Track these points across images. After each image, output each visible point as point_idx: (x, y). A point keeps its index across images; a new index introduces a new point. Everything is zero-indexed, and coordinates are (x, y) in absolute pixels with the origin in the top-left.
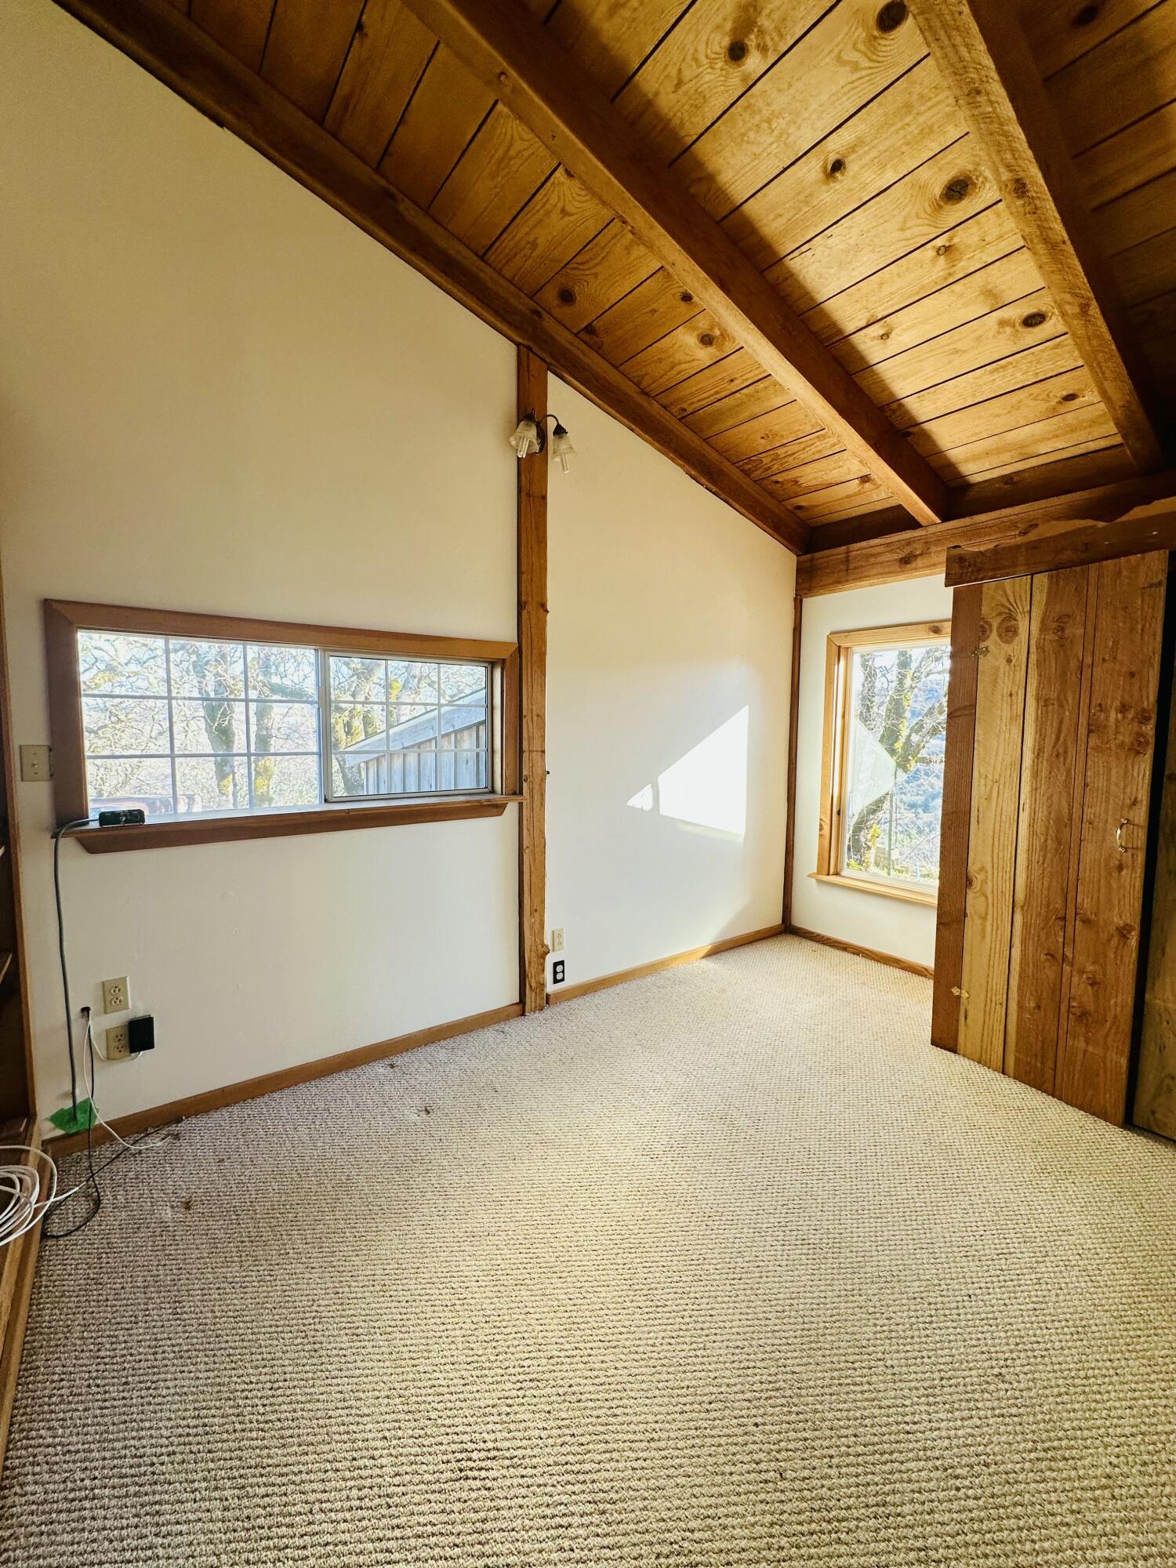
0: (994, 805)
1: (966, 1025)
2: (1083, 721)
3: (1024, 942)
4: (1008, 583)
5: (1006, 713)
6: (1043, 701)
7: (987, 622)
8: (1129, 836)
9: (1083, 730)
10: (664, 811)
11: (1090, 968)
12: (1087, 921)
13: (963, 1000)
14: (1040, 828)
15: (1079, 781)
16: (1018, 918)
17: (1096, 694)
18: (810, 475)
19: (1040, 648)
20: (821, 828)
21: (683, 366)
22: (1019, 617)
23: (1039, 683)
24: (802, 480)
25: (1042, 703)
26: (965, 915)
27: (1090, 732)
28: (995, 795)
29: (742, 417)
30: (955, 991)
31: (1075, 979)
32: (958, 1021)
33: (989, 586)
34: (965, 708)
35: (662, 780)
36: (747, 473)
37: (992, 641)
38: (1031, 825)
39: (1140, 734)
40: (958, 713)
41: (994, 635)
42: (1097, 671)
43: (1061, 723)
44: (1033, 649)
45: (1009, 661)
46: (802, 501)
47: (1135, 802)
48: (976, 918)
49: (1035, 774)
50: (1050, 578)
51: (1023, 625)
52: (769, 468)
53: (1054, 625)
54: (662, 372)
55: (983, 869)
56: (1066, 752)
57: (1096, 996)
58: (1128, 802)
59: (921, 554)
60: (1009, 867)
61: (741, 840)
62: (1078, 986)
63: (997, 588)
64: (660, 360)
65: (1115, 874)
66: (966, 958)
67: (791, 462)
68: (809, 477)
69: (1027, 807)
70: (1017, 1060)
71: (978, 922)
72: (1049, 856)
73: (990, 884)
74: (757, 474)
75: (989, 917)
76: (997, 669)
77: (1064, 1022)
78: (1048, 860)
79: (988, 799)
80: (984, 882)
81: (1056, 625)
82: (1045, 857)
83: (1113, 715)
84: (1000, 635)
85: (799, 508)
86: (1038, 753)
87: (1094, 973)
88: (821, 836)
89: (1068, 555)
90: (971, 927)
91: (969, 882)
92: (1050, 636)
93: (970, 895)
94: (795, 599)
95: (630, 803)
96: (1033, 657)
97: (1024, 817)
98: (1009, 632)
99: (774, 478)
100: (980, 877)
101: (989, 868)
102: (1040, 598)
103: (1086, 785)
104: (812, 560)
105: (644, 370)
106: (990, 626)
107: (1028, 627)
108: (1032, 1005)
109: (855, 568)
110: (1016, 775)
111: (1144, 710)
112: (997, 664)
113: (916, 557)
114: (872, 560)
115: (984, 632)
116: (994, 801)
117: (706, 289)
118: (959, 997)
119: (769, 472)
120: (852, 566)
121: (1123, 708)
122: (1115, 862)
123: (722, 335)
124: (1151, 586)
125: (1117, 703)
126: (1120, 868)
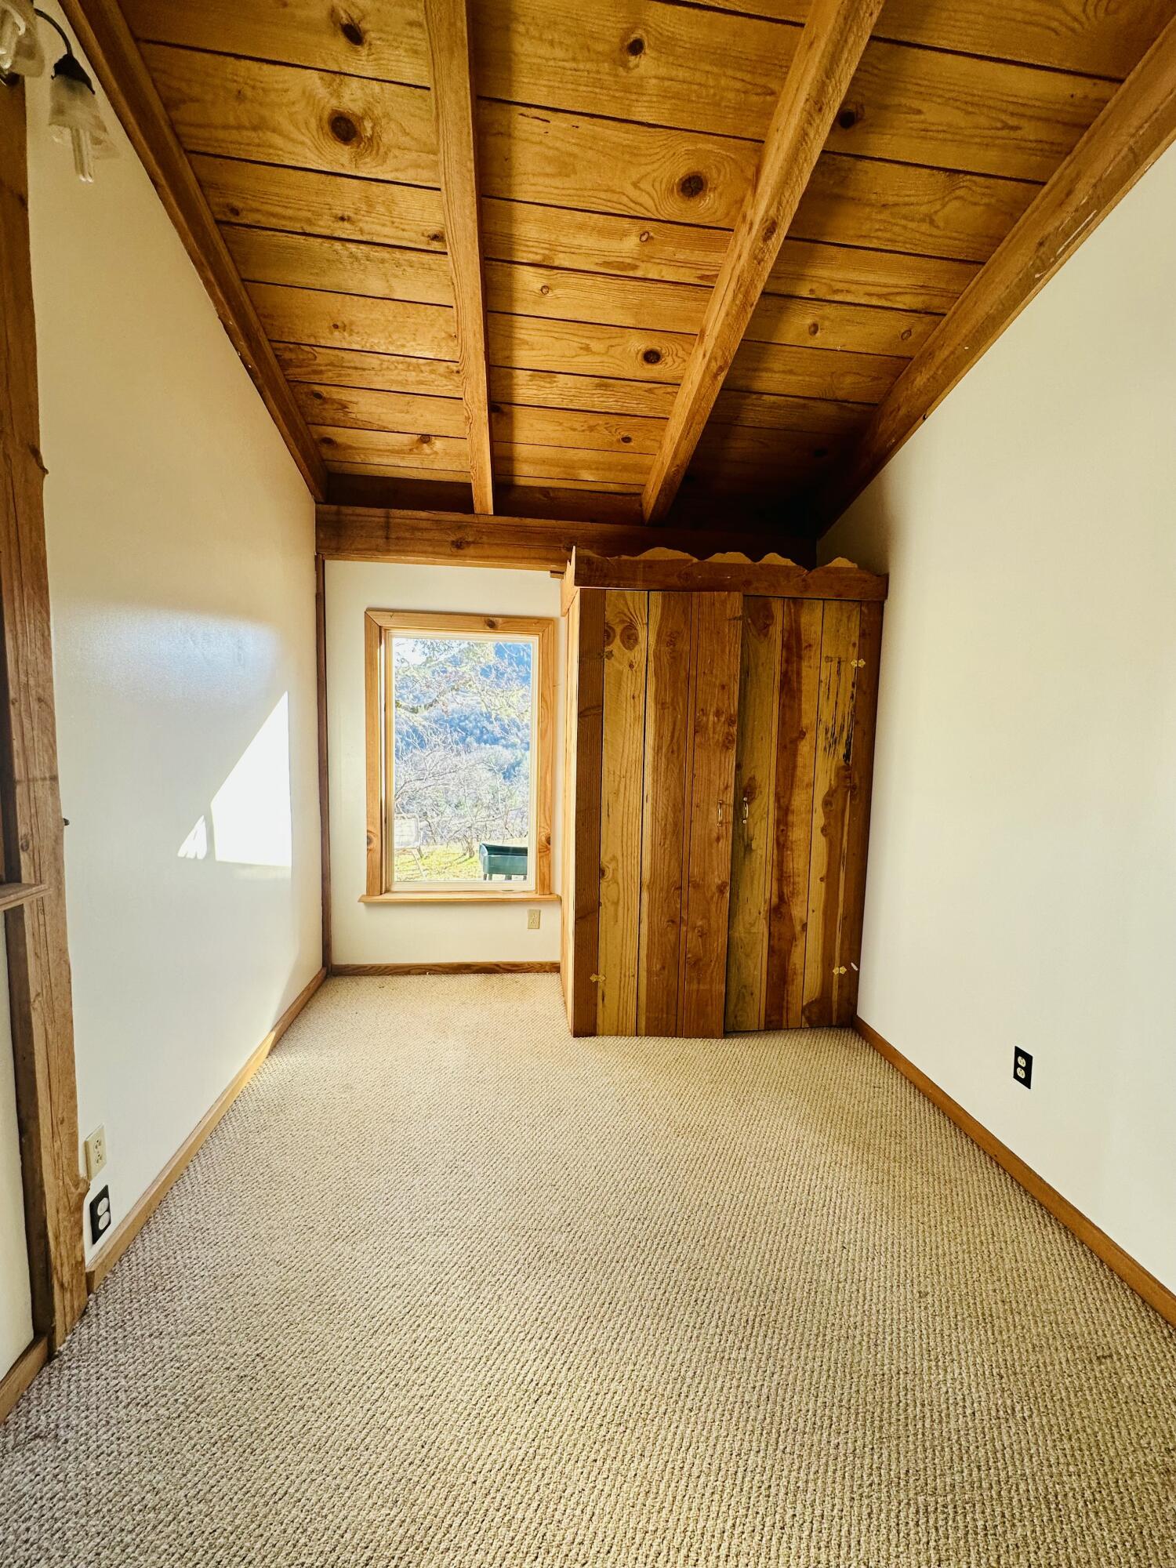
0: (621, 800)
1: (604, 1006)
2: (691, 723)
3: (650, 916)
4: (628, 593)
5: (630, 714)
6: (661, 705)
7: (610, 628)
8: (725, 814)
9: (691, 730)
10: (220, 856)
11: (700, 923)
12: (696, 886)
13: (600, 985)
14: (660, 814)
15: (689, 775)
16: (645, 895)
17: (699, 701)
18: (365, 406)
19: (657, 657)
20: (369, 841)
21: (277, 140)
22: (639, 627)
23: (656, 690)
24: (353, 408)
25: (659, 706)
26: (600, 904)
27: (696, 732)
28: (622, 790)
29: (326, 282)
30: (593, 978)
31: (690, 936)
32: (596, 1005)
33: (612, 592)
34: (593, 708)
35: (218, 805)
36: (284, 364)
37: (616, 646)
38: (654, 813)
39: (729, 734)
40: (588, 713)
41: (617, 641)
42: (700, 681)
43: (674, 724)
44: (651, 658)
45: (631, 666)
46: (341, 435)
47: (726, 788)
48: (608, 904)
49: (656, 769)
50: (664, 597)
51: (642, 634)
52: (321, 372)
53: (668, 639)
54: (232, 121)
55: (614, 858)
56: (679, 749)
57: (704, 945)
58: (722, 787)
59: (473, 542)
60: (637, 853)
61: (288, 874)
62: (693, 941)
63: (618, 595)
64: (240, 96)
65: (715, 844)
66: (602, 944)
67: (355, 379)
68: (364, 409)
69: (650, 799)
70: (648, 1019)
71: (611, 909)
72: (669, 837)
73: (620, 871)
74: (294, 372)
75: (621, 903)
76: (621, 673)
77: (682, 973)
78: (668, 842)
79: (617, 793)
80: (615, 870)
81: (669, 638)
82: (665, 839)
83: (711, 718)
84: (623, 642)
85: (329, 441)
86: (658, 750)
87: (701, 926)
88: (369, 850)
89: (674, 580)
90: (605, 914)
91: (602, 872)
92: (665, 649)
93: (603, 884)
94: (316, 558)
95: (181, 854)
96: (651, 665)
97: (648, 807)
98: (630, 638)
99: (317, 388)
100: (611, 866)
101: (620, 859)
102: (656, 612)
103: (694, 775)
104: (338, 513)
105: (196, 90)
106: (613, 630)
107: (647, 637)
108: (658, 967)
109: (398, 538)
110: (640, 772)
111: (731, 716)
112: (621, 668)
113: (468, 543)
114: (418, 534)
115: (609, 636)
116: (621, 795)
117: (452, 52)
118: (597, 982)
119: (316, 378)
120: (393, 536)
121: (718, 714)
122: (714, 835)
123: (370, 139)
124: (735, 619)
125: (713, 709)
126: (718, 839)
